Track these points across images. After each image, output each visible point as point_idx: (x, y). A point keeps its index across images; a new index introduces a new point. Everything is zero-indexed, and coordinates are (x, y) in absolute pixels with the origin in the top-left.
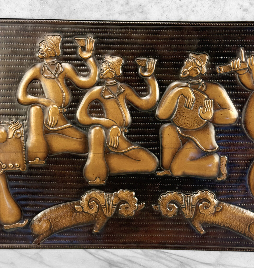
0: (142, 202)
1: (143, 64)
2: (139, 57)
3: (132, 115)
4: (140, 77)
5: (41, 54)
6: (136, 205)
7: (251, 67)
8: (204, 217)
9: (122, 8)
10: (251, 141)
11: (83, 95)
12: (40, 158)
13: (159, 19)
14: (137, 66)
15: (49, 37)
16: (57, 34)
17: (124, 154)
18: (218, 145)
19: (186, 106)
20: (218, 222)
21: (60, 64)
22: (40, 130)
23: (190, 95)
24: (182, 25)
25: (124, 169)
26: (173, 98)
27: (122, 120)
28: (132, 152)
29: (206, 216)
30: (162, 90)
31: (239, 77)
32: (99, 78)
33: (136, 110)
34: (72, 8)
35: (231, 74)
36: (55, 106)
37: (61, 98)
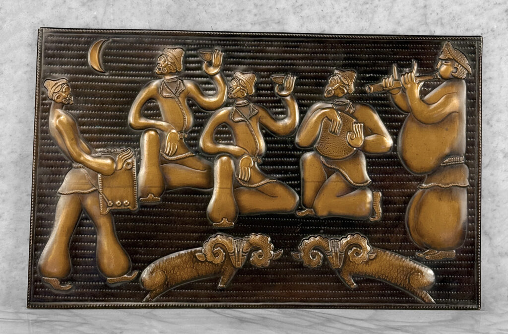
1: (280, 81)
2: (275, 73)
3: (267, 142)
5: (160, 69)
6: (272, 252)
7: (405, 86)
8: (354, 266)
9: (256, 18)
10: (409, 174)
11: (207, 118)
12: (154, 193)
14: (273, 84)
15: (169, 50)
16: (179, 46)
17: (257, 189)
18: (371, 178)
19: (331, 132)
20: (372, 273)
21: (182, 81)
22: (155, 161)
23: (335, 117)
24: (325, 38)
25: (257, 208)
26: (316, 122)
27: (255, 148)
28: (266, 187)
29: (357, 265)
30: (303, 113)
31: (392, 97)
32: (228, 98)
33: (272, 136)
34: (197, 17)
35: (384, 94)
36: (174, 131)
37: (182, 121)
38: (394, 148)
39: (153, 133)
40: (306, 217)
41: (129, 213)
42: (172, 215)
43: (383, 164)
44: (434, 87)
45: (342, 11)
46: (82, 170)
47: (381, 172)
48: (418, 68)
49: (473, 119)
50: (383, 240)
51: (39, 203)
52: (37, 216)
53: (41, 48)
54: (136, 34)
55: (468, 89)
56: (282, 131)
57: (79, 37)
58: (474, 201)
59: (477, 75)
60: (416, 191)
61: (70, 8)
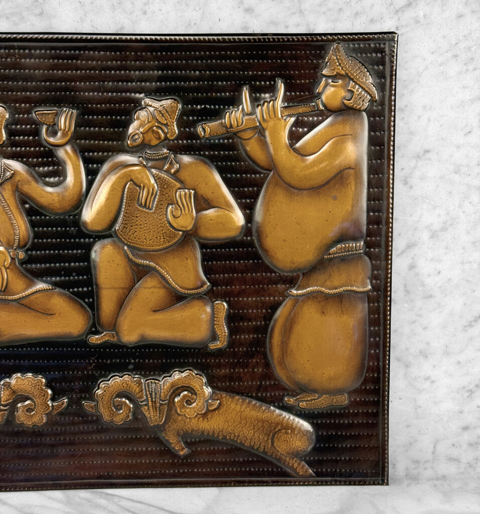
0: (62, 398)
2: (40, 105)
3: (33, 224)
4: (45, 147)
6: (50, 403)
7: (264, 125)
8: (185, 422)
10: (271, 271)
13: (76, 28)
14: (38, 124)
17: (20, 302)
19: (141, 205)
20: (214, 431)
24: (123, 41)
25: (21, 333)
26: (114, 189)
27: (13, 235)
28: (36, 298)
29: (188, 420)
30: (92, 174)
31: (242, 144)
33: (41, 214)
35: (228, 138)
38: (247, 230)
40: (106, 345)
43: (229, 257)
44: (312, 126)
47: (225, 270)
48: (285, 92)
49: (380, 180)
50: (231, 378)
55: (372, 128)
56: (57, 205)
58: (379, 315)
59: (387, 103)
60: (284, 300)
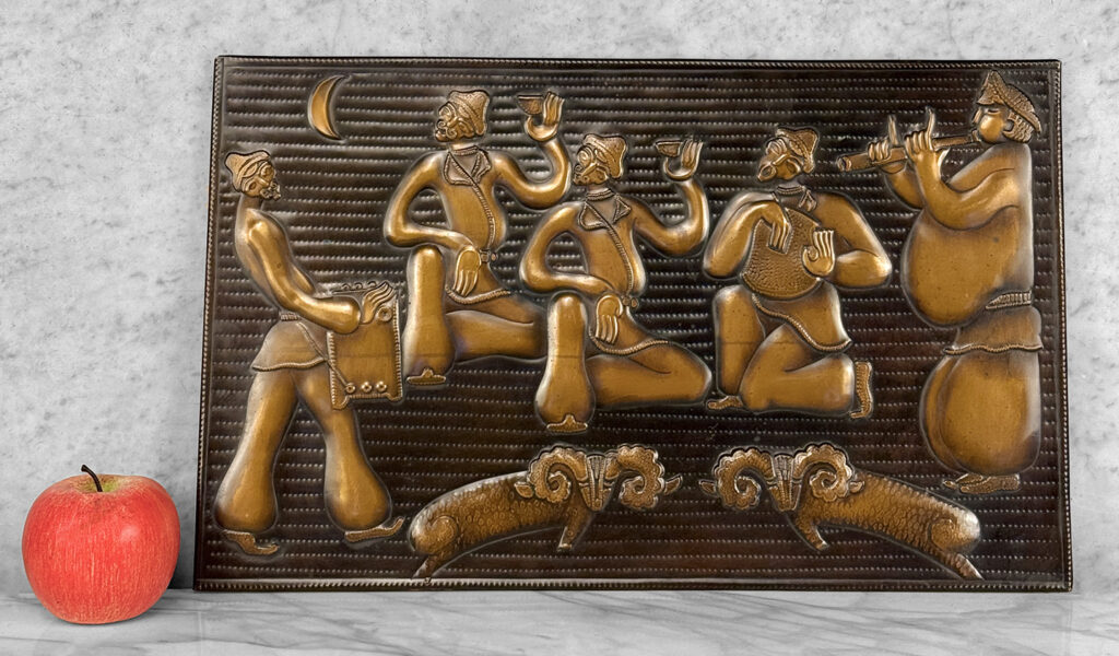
1: (670, 150)
2: (663, 136)
3: (648, 269)
5: (443, 131)
6: (662, 481)
7: (914, 157)
9: (624, 33)
10: (924, 326)
12: (435, 368)
14: (658, 156)
15: (461, 96)
16: (479, 88)
17: (631, 358)
18: (849, 334)
19: (771, 247)
21: (486, 154)
22: (435, 305)
23: (779, 219)
24: (756, 67)
25: (630, 394)
26: (742, 229)
27: (626, 280)
28: (649, 353)
30: (716, 212)
31: (888, 179)
32: (573, 184)
33: (657, 257)
34: (513, 33)
35: (872, 173)
36: (471, 248)
37: (486, 228)
38: (895, 277)
39: (430, 253)
40: (728, 413)
41: (386, 405)
42: (469, 408)
43: (874, 309)
44: (969, 160)
45: (788, 18)
46: (298, 324)
47: (869, 324)
48: (936, 123)
49: (1048, 220)
50: (877, 456)
51: (215, 388)
52: (213, 413)
53: (221, 94)
54: (397, 65)
56: (677, 246)
57: (291, 73)
58: (1053, 378)
59: (1051, 134)
60: (939, 360)
61: (273, 19)
